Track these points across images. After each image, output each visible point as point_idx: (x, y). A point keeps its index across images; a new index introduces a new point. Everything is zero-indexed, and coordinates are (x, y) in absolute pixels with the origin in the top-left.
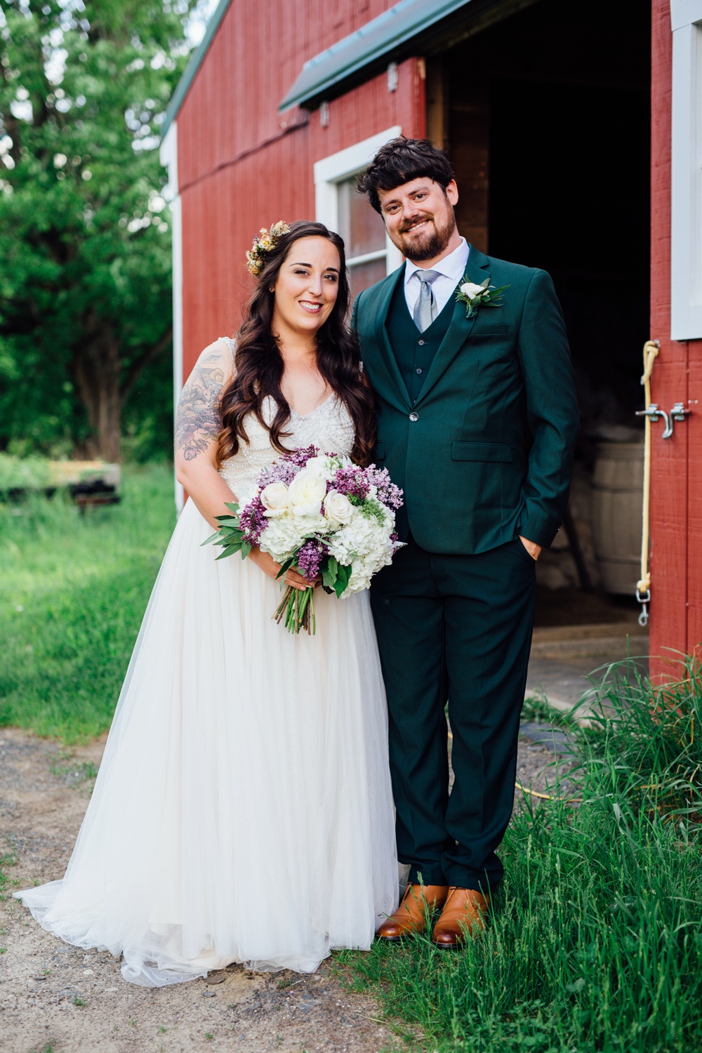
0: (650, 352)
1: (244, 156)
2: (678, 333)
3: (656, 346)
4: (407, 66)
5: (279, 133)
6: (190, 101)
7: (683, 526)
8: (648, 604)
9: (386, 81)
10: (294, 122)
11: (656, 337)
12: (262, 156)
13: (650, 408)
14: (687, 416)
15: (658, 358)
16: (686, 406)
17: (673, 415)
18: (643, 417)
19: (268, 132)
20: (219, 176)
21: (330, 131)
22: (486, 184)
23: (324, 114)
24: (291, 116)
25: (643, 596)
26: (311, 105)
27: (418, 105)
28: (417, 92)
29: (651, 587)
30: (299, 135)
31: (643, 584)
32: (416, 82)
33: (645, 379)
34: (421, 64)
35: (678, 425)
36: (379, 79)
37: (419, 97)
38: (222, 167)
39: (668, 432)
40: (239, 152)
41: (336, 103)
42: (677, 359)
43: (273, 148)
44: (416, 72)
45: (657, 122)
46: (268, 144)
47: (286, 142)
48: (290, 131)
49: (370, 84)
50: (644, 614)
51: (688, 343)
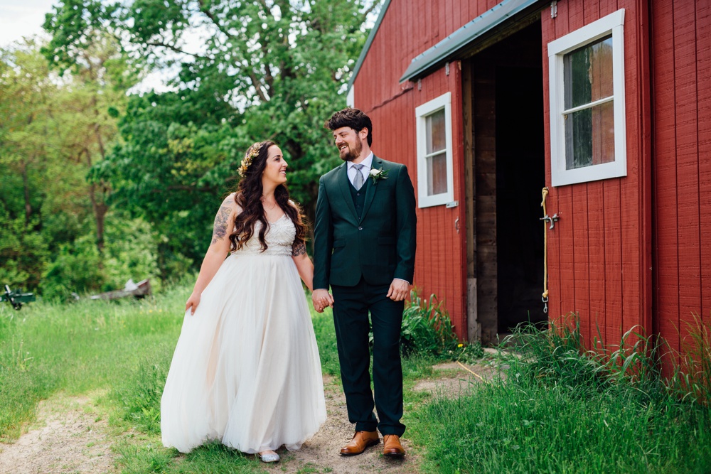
0: (544, 192)
1: (385, 103)
2: (555, 183)
3: (547, 190)
4: (453, 65)
5: (401, 92)
6: (360, 74)
7: (558, 267)
8: (547, 303)
9: (445, 70)
10: (407, 87)
11: (547, 186)
12: (393, 103)
13: (546, 217)
14: (558, 218)
15: (548, 195)
16: (558, 215)
17: (554, 219)
18: (543, 221)
19: (396, 92)
20: (374, 112)
21: (422, 92)
22: (494, 116)
23: (419, 85)
24: (406, 85)
25: (545, 299)
26: (414, 80)
27: (458, 82)
28: (457, 76)
29: (548, 295)
30: (410, 93)
31: (545, 294)
32: (457, 72)
33: (543, 204)
34: (459, 63)
35: (556, 224)
36: (442, 69)
37: (458, 78)
38: (375, 108)
39: (552, 227)
40: (383, 101)
41: (424, 79)
42: (554, 193)
43: (398, 99)
44: (457, 67)
45: (546, 94)
46: (396, 97)
47: (404, 97)
48: (406, 91)
49: (438, 71)
50: (546, 307)
51: (558, 187)
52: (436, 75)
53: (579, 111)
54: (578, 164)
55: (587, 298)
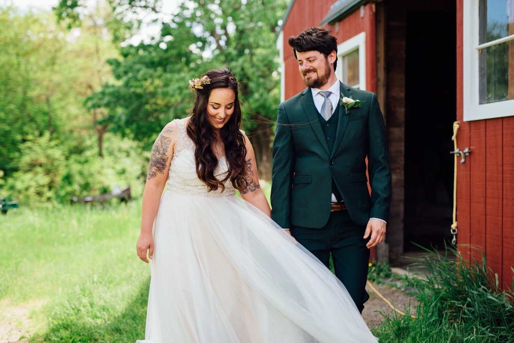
0: (456, 126)
2: (466, 118)
3: (458, 124)
4: (368, 7)
6: (289, 22)
7: (469, 201)
8: (456, 235)
9: (360, 13)
11: (459, 120)
13: (456, 150)
14: (470, 153)
15: (459, 129)
16: (470, 149)
17: (465, 153)
18: (454, 154)
21: (340, 34)
22: (404, 56)
23: (337, 27)
25: (454, 231)
27: (372, 23)
28: (371, 17)
29: (457, 228)
31: (454, 226)
32: (371, 13)
33: (454, 138)
34: (374, 6)
35: (467, 158)
36: (357, 12)
37: (372, 19)
39: (463, 160)
41: (342, 23)
42: (466, 127)
44: (371, 9)
45: (459, 30)
49: (354, 14)
50: (454, 239)
51: (470, 122)
52: (351, 18)
53: (495, 45)
54: (493, 98)
55: (500, 234)
